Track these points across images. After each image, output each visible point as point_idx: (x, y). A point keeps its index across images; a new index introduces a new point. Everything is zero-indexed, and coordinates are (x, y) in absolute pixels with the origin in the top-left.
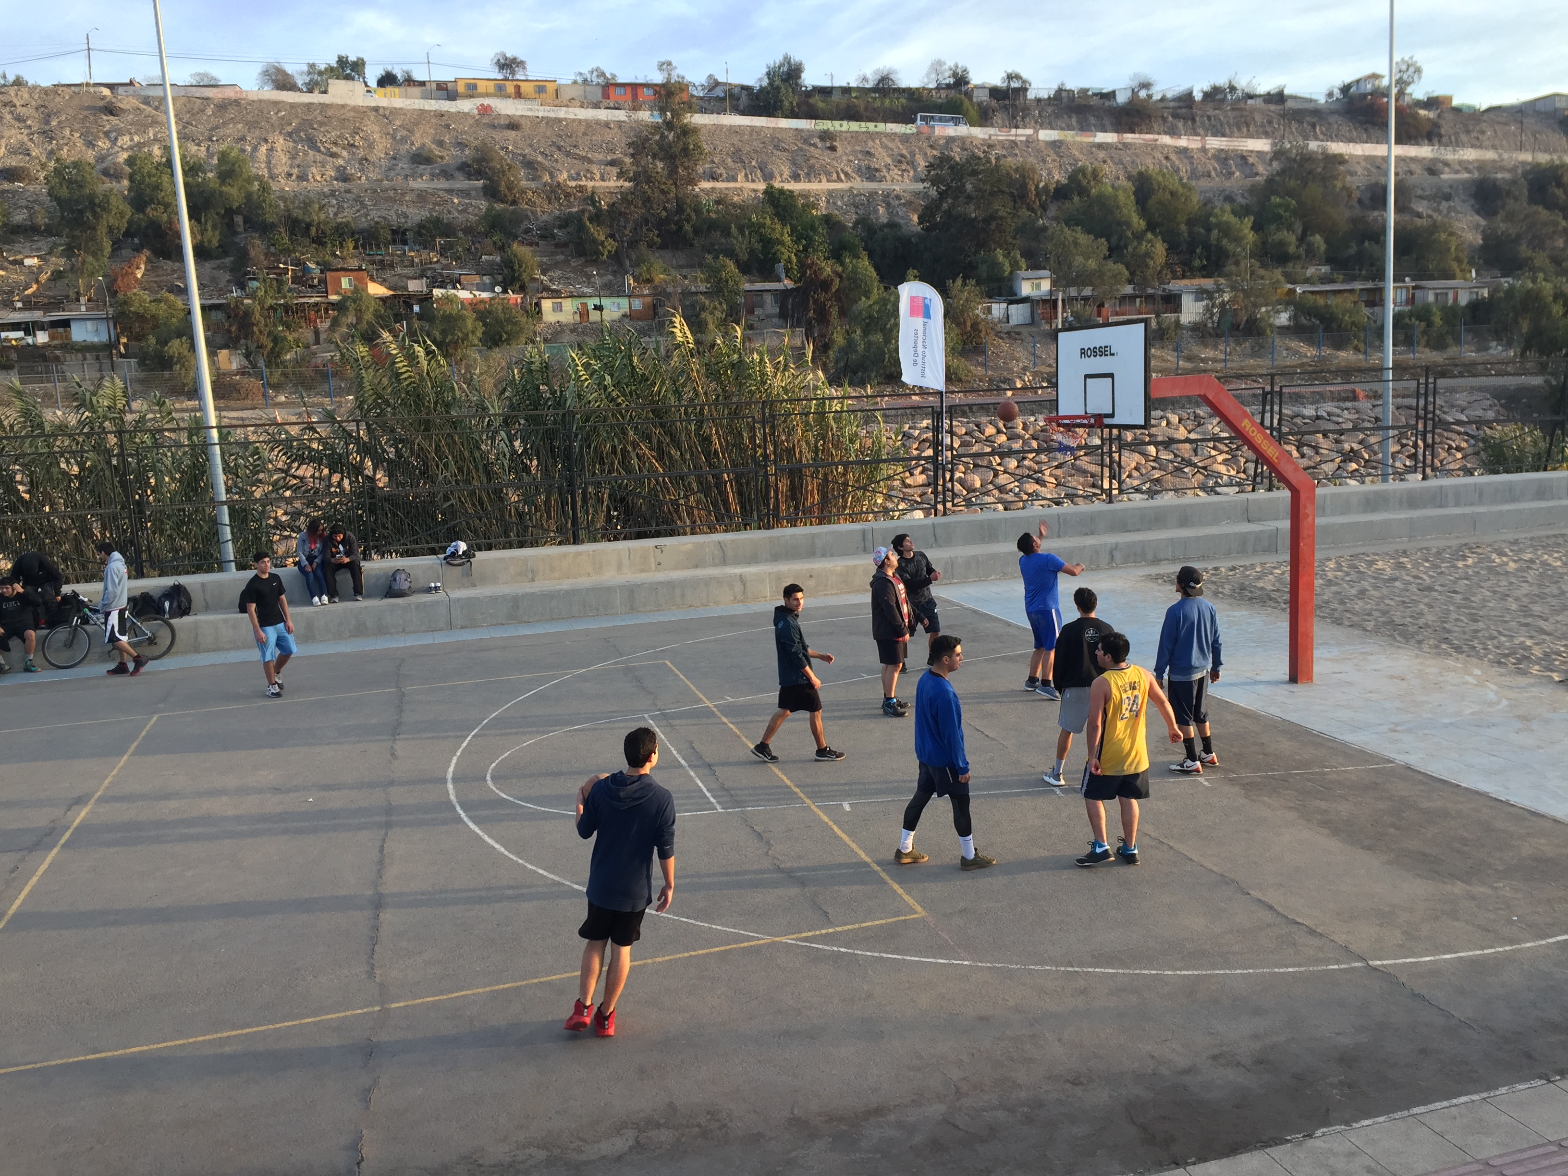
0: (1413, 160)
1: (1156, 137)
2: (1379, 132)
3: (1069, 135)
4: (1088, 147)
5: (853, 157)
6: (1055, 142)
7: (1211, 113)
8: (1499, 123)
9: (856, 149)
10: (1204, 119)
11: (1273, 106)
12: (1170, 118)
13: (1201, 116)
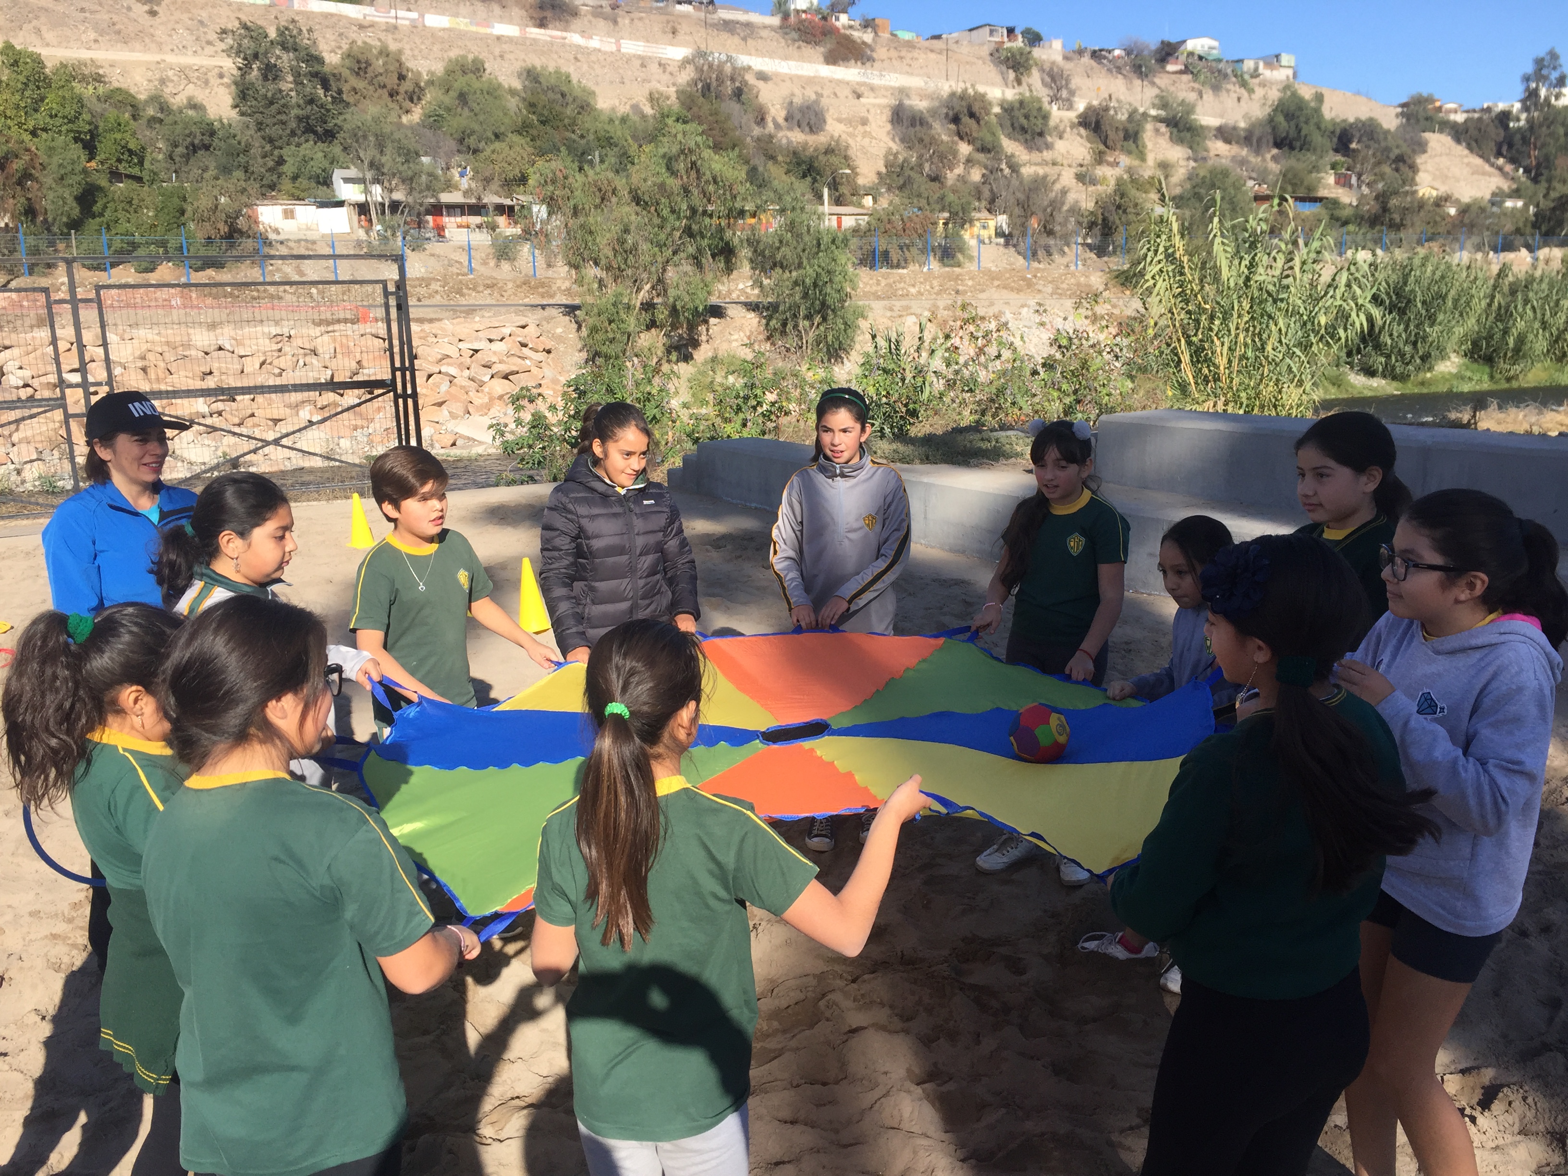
0: (839, 82)
1: (564, 34)
2: (812, 51)
3: (462, 23)
4: (483, 39)
5: (177, 26)
6: (444, 29)
7: (636, 15)
8: (932, 51)
9: (185, 17)
10: (627, 21)
11: (702, 15)
12: (590, 17)
13: (623, 17)
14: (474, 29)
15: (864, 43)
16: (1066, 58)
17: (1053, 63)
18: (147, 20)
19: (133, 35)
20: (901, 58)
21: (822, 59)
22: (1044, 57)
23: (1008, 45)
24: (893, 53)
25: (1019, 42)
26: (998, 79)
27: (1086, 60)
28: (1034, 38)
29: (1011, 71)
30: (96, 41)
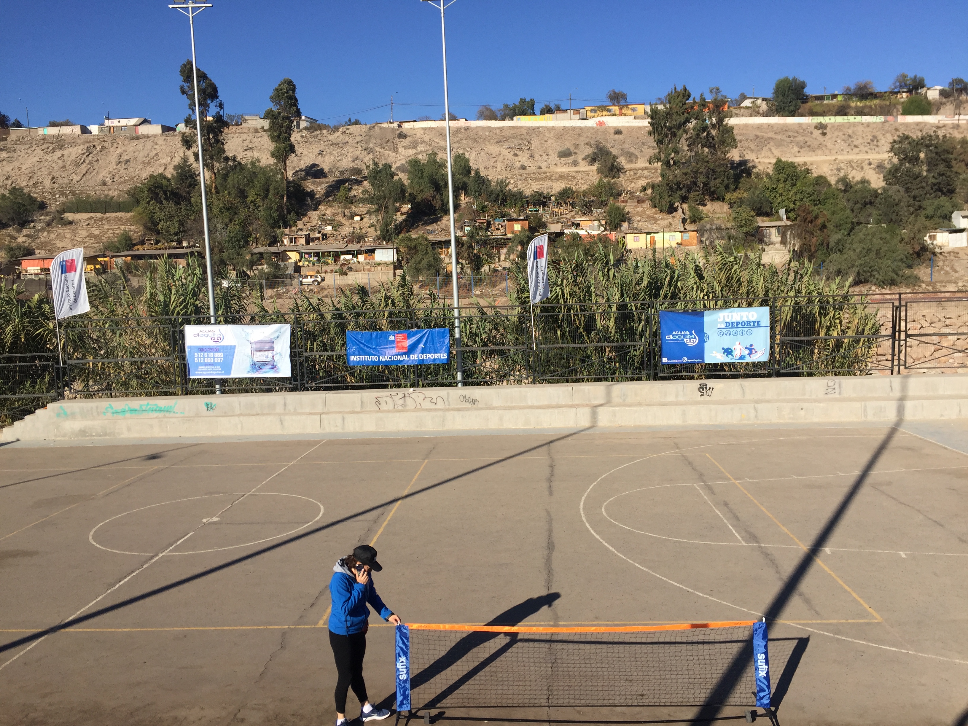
5: (838, 139)
9: (841, 134)
18: (821, 138)
19: (816, 147)
30: (799, 152)
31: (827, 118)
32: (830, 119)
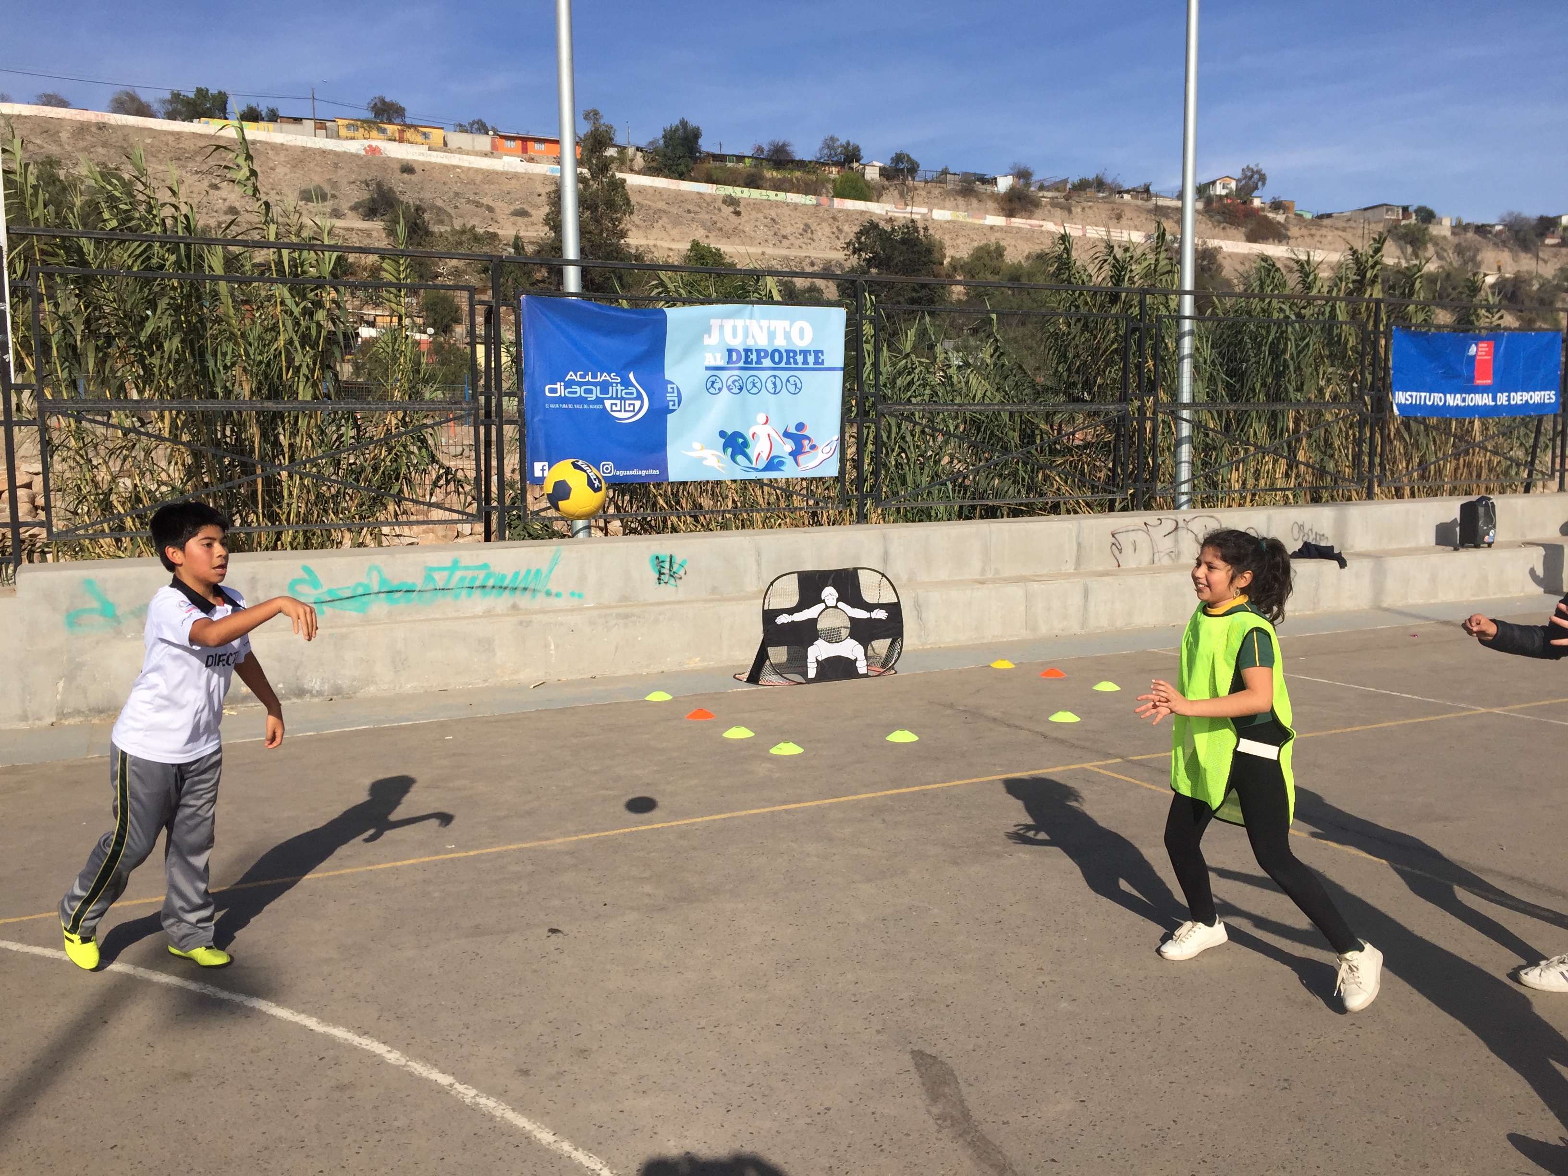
1: (1041, 223)
2: (1235, 231)
3: (961, 216)
4: (980, 228)
5: (758, 224)
6: (948, 222)
7: (1085, 204)
8: (1337, 229)
9: (760, 216)
10: (1079, 210)
11: (1139, 202)
12: (1049, 207)
13: (1076, 207)
14: (970, 220)
15: (1279, 223)
16: (1453, 233)
17: (1445, 238)
18: (734, 219)
19: (731, 231)
20: (1312, 235)
21: (1244, 238)
22: (1435, 233)
23: (1403, 223)
24: (1304, 232)
25: (1413, 220)
26: (1398, 253)
27: (1470, 235)
28: (1427, 216)
29: (1409, 246)
30: (707, 237)
31: (738, 190)
32: (742, 192)
